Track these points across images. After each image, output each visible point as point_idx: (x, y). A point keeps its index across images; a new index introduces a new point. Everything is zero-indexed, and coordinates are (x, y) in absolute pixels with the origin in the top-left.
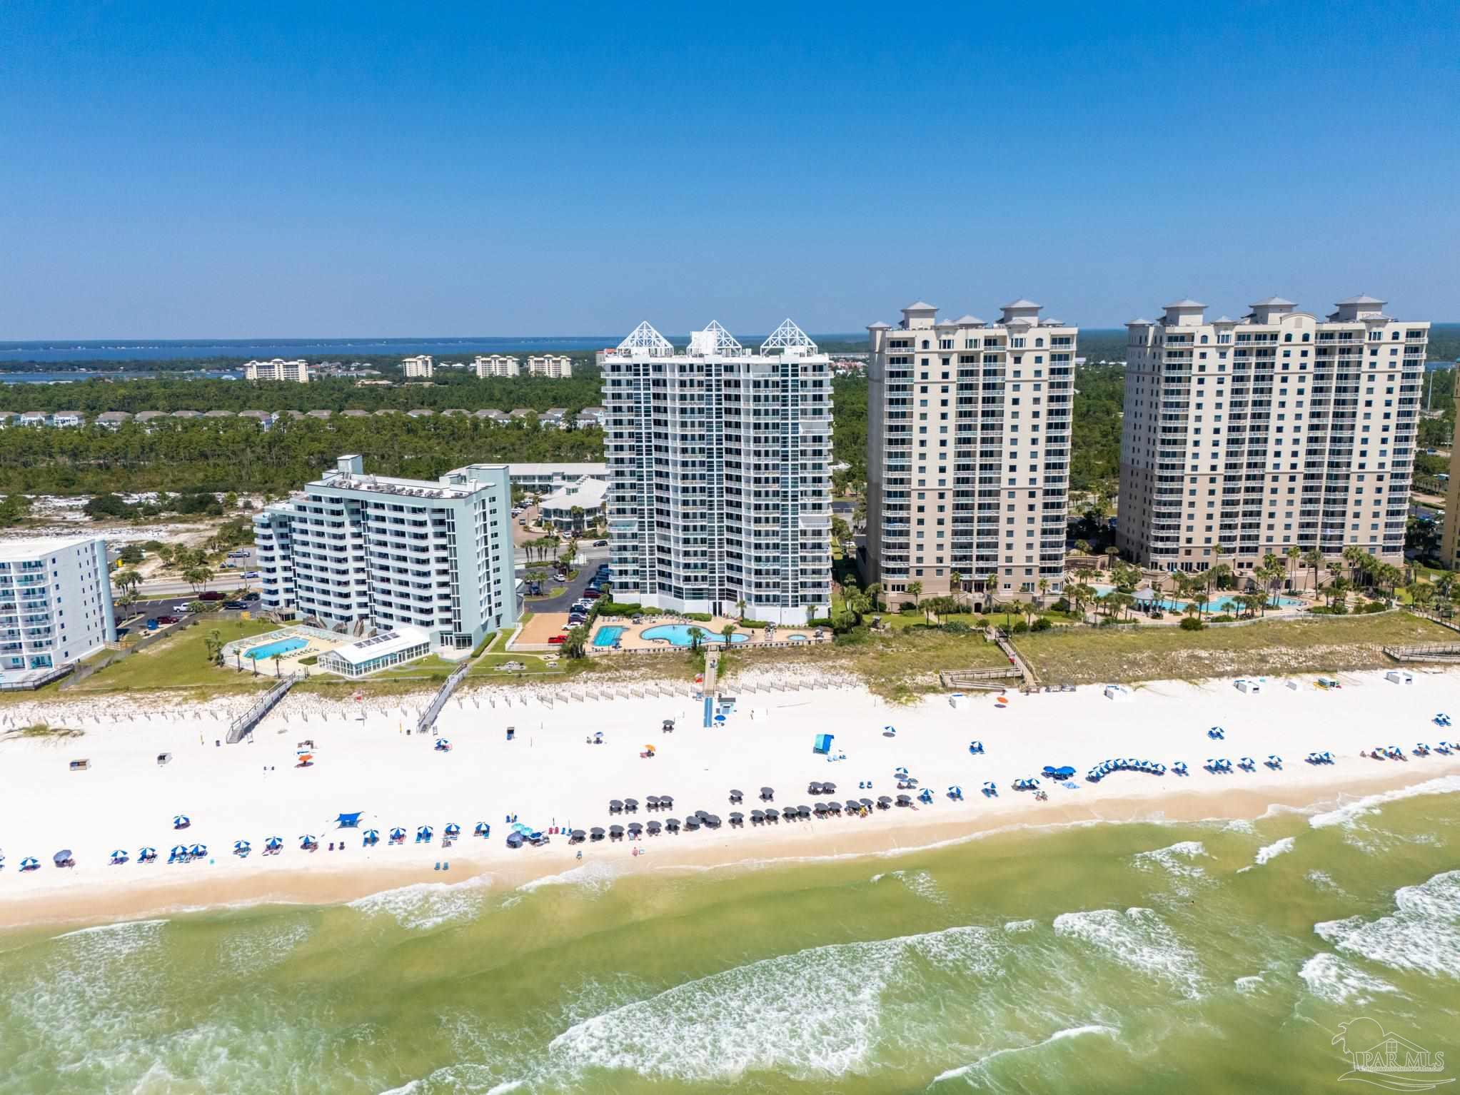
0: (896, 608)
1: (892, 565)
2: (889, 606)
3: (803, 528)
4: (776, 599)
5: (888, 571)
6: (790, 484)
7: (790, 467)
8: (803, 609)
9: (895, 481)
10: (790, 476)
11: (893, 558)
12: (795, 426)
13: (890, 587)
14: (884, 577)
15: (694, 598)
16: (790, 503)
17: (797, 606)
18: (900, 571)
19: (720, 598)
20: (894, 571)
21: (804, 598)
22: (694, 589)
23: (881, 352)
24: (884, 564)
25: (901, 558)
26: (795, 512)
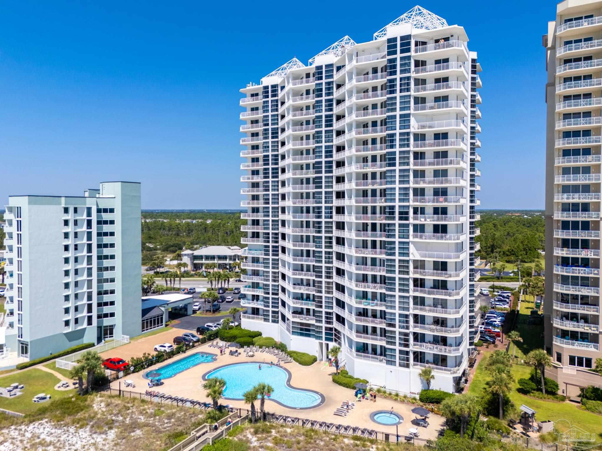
0: (574, 393)
1: (569, 326)
2: (562, 387)
3: (418, 258)
4: (384, 352)
5: (564, 334)
6: (397, 197)
7: (397, 174)
8: (416, 369)
9: (575, 207)
10: (397, 186)
11: (573, 317)
12: (405, 118)
13: (566, 359)
14: (558, 343)
15: (302, 334)
16: (397, 222)
17: (407, 366)
18: (584, 337)
19: (327, 339)
20: (574, 336)
21: (419, 357)
22: (302, 324)
23: (553, 48)
24: (557, 324)
25: (586, 319)
26: (404, 234)
